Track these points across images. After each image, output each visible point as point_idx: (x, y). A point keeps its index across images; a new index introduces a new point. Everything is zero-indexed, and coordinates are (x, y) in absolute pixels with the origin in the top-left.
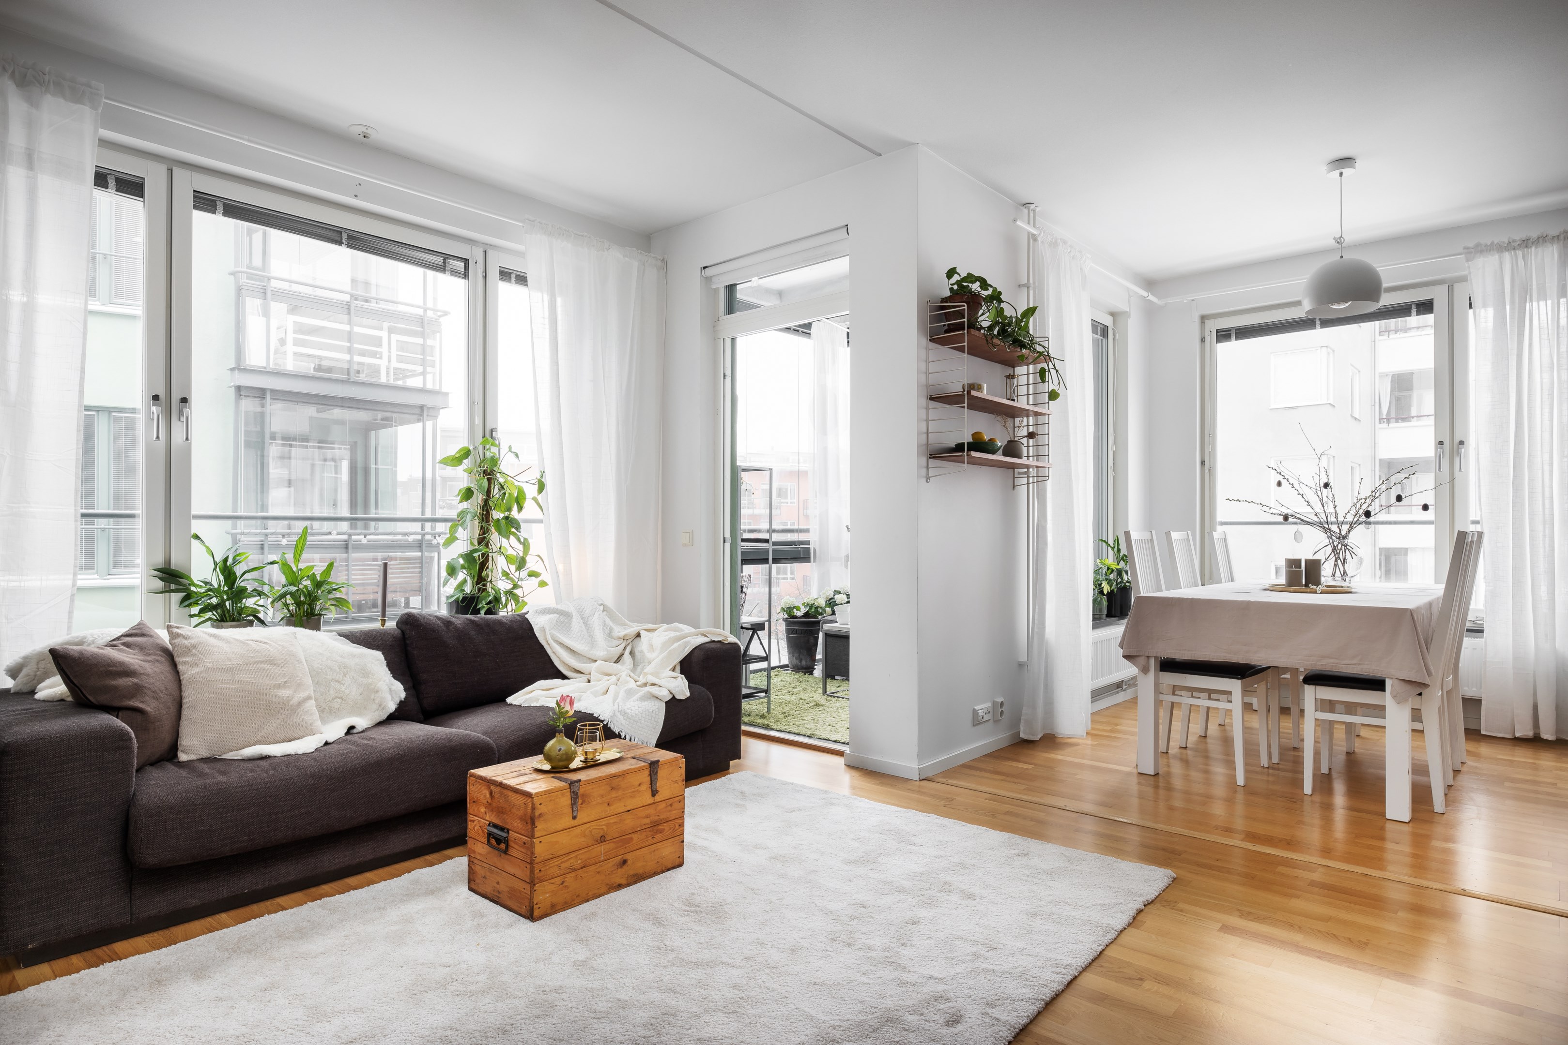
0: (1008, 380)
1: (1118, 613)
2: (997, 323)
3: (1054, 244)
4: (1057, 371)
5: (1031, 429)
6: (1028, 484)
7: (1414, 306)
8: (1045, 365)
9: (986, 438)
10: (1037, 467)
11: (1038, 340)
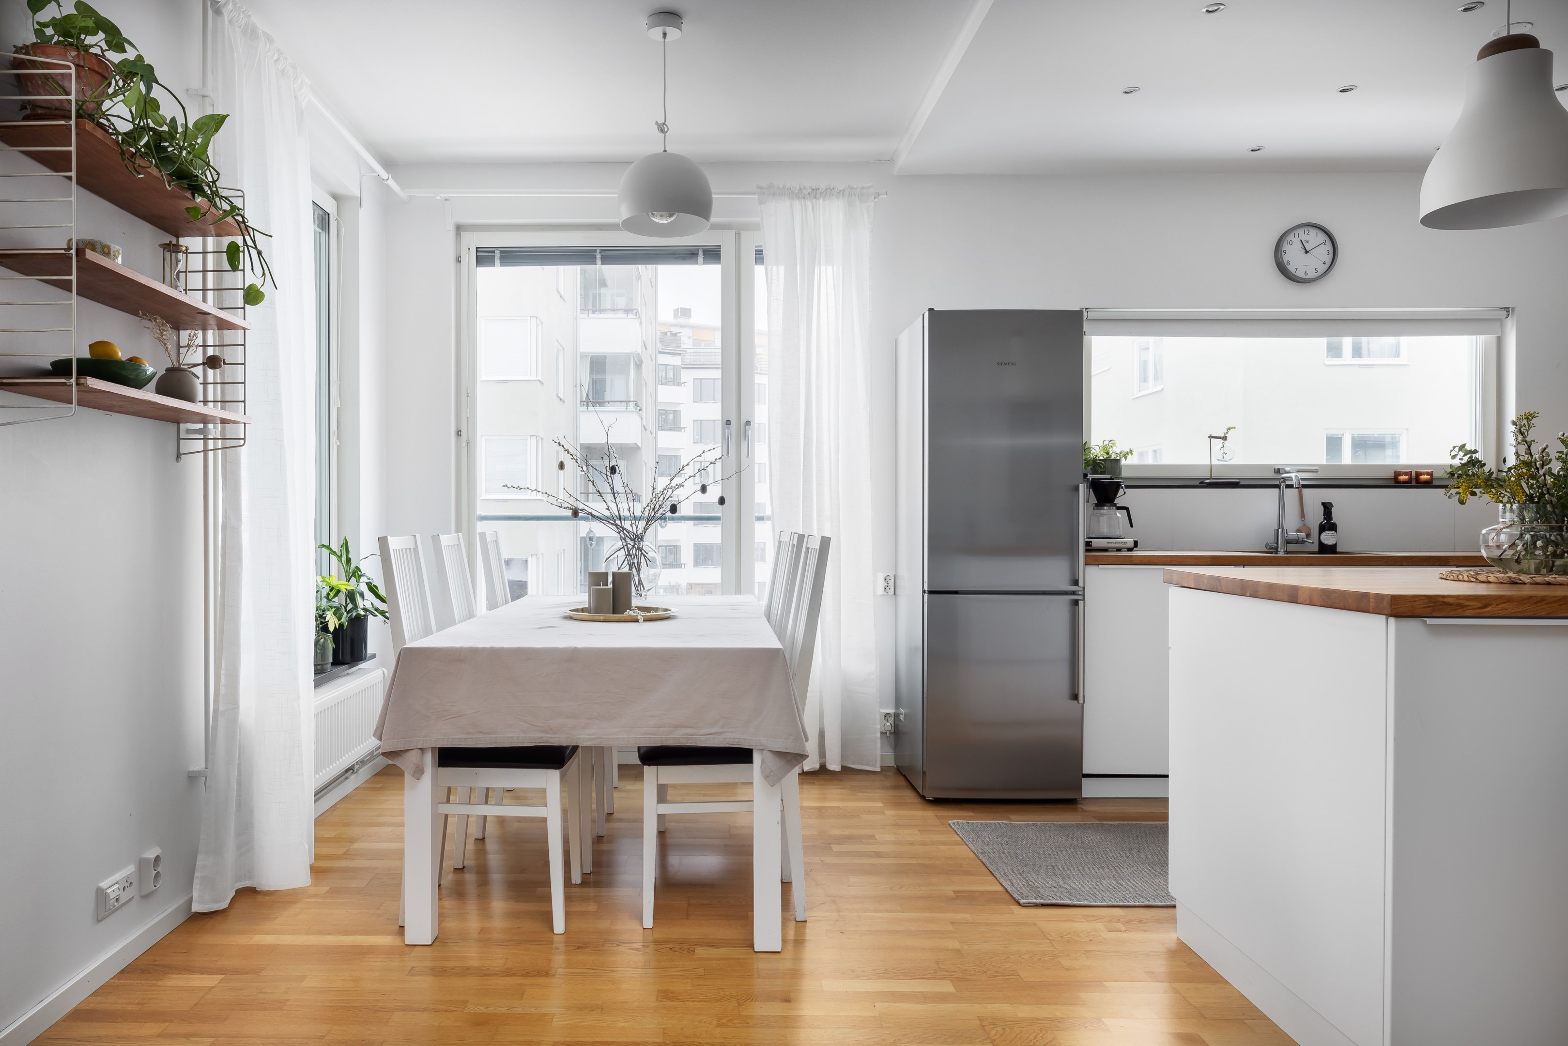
0: (168, 255)
1: (348, 659)
2: (146, 129)
3: (251, 33)
4: (259, 253)
5: (210, 352)
6: (206, 451)
7: (700, 252)
8: (239, 240)
9: (122, 355)
10: (224, 421)
11: (224, 193)
